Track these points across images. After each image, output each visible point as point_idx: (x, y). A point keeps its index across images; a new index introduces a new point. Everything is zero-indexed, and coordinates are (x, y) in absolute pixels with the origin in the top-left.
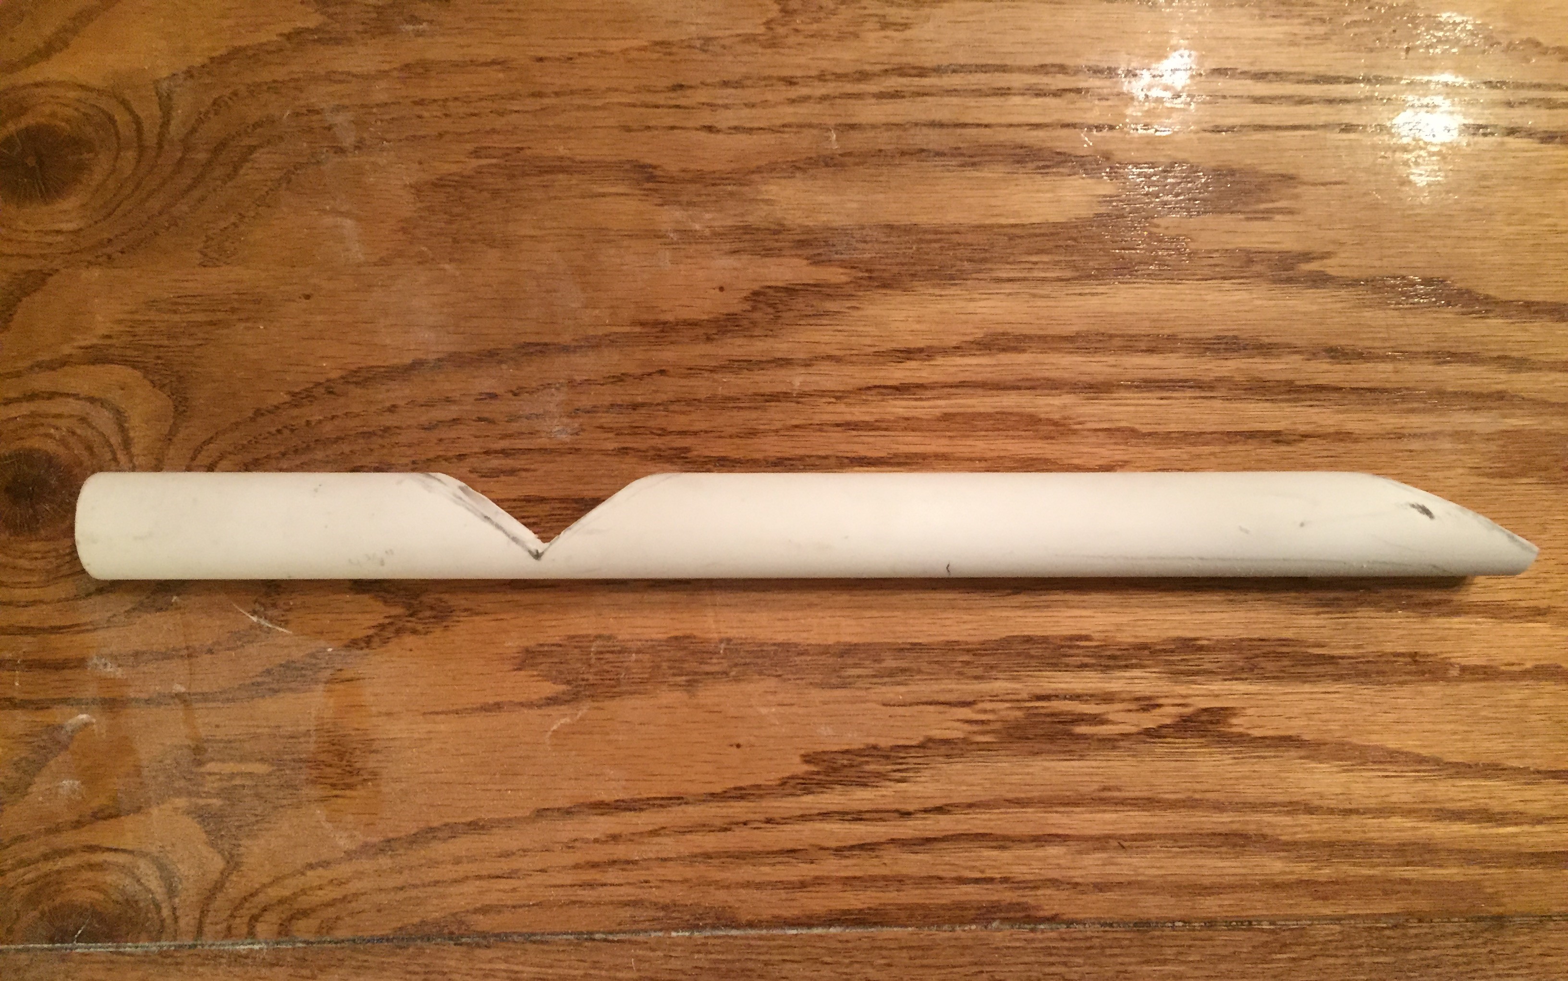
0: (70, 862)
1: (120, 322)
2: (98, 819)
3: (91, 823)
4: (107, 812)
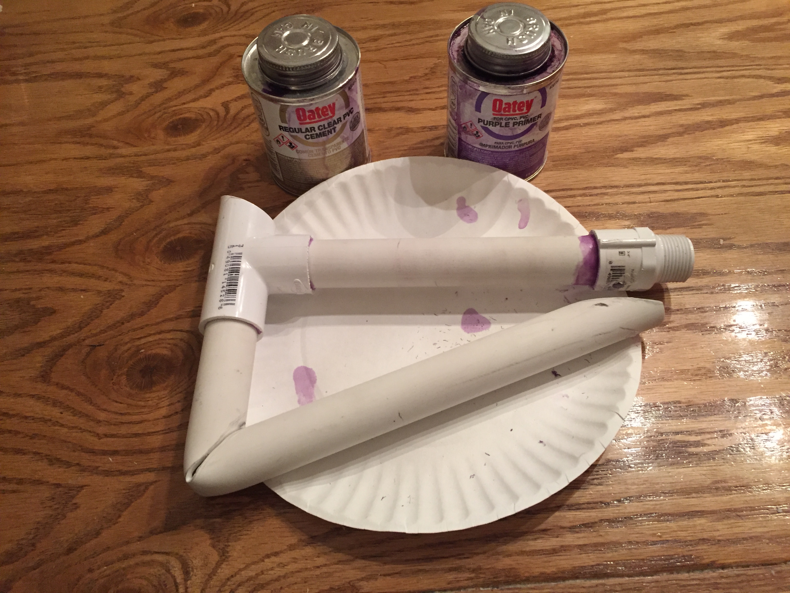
2: (152, 534)
3: (148, 537)
4: (158, 530)
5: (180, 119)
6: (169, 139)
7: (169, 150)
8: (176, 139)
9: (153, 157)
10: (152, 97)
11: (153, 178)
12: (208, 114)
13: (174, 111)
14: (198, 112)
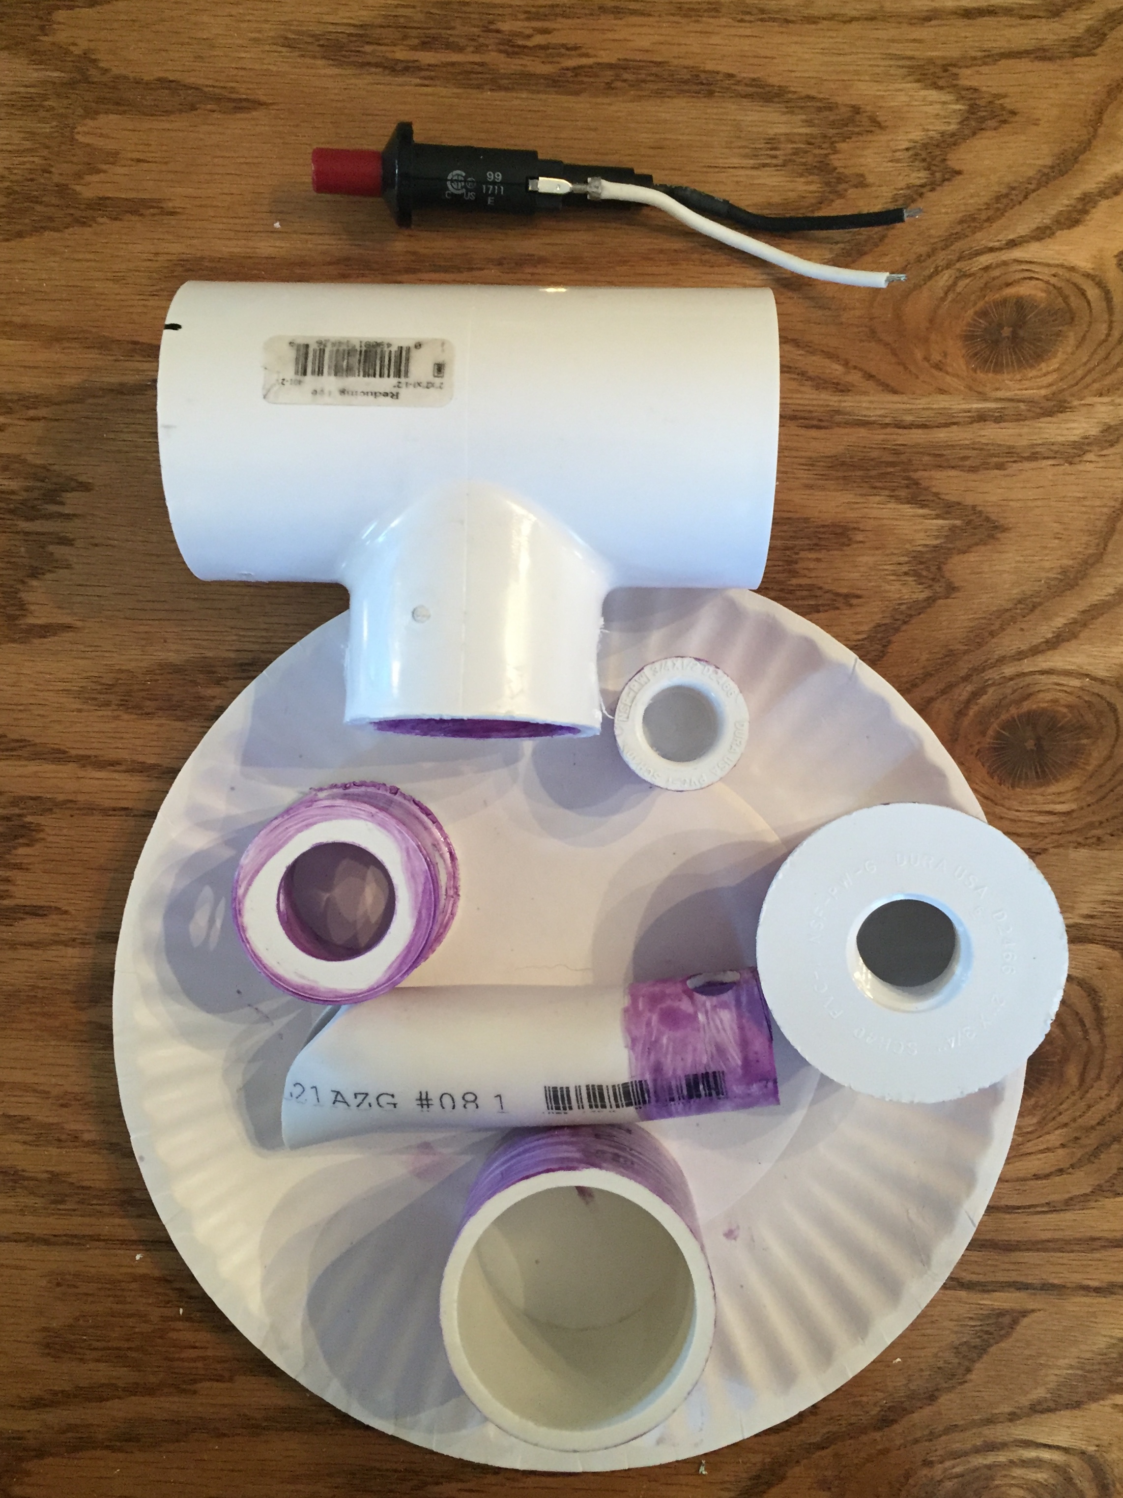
0: (1002, 1457)
1: (1103, 902)
2: (1036, 1412)
3: (1028, 1415)
4: (1045, 1406)
5: (1004, 302)
6: (981, 375)
7: (982, 417)
8: (999, 377)
9: (942, 435)
10: (920, 204)
11: (949, 508)
12: (1083, 293)
13: (986, 269)
14: (1053, 280)
